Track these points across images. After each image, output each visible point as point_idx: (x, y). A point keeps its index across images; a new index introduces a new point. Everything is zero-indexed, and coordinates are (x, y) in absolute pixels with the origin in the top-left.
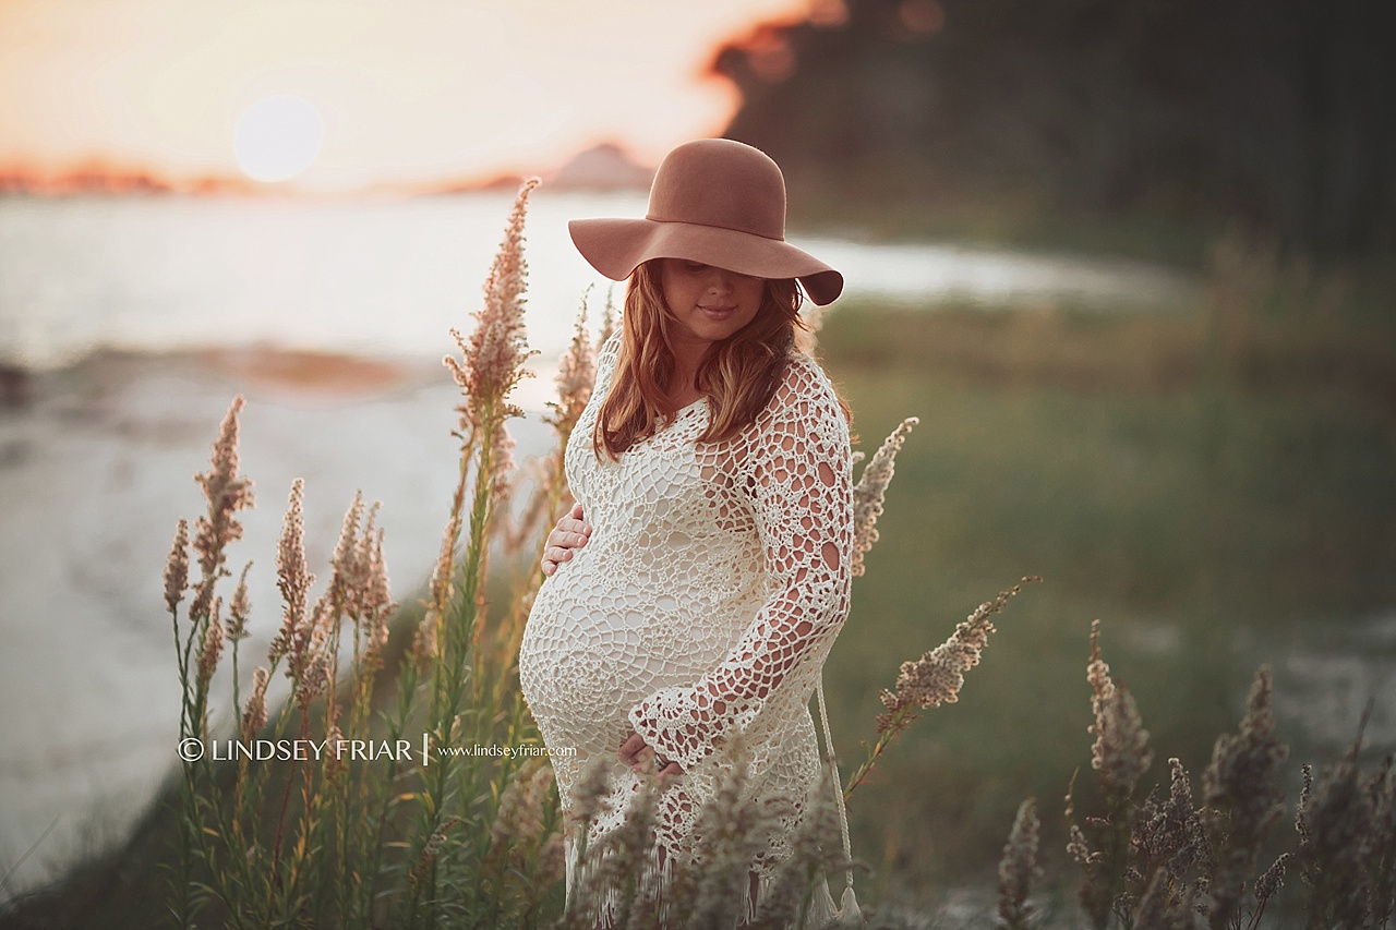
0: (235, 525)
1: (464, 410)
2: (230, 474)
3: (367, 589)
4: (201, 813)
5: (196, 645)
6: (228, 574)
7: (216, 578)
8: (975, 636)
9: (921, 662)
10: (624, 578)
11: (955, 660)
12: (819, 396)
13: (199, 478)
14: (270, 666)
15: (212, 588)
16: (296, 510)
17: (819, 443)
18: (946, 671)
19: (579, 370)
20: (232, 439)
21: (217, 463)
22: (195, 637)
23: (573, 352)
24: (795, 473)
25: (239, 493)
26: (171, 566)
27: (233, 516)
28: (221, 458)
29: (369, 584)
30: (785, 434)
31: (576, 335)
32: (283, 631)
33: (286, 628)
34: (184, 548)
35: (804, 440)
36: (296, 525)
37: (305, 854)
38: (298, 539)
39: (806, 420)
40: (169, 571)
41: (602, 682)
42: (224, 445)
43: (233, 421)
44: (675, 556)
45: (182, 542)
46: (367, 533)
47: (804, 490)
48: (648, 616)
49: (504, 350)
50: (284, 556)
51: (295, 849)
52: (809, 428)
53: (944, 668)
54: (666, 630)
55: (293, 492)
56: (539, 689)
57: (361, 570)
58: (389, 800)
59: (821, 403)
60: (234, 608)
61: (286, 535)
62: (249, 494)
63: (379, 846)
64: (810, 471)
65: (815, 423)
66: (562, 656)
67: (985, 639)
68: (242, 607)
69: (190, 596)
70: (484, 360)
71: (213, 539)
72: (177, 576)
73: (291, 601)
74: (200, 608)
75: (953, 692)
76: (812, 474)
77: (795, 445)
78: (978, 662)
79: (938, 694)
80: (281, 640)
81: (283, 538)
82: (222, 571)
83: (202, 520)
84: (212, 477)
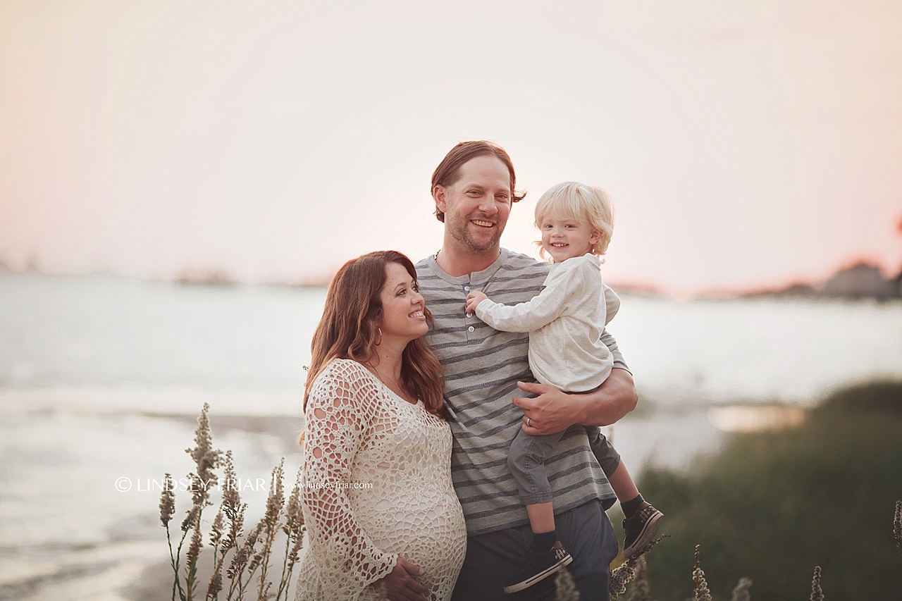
0: (213, 476)
2: (208, 448)
3: (295, 517)
6: (210, 504)
13: (188, 450)
14: (222, 555)
20: (207, 427)
21: (198, 441)
25: (215, 458)
26: (163, 500)
28: (201, 438)
29: (297, 514)
32: (230, 536)
40: (161, 503)
42: (202, 431)
43: (205, 417)
68: (219, 526)
72: (168, 506)
74: (188, 524)
80: (228, 541)
82: (207, 503)
83: (192, 474)
84: (196, 450)
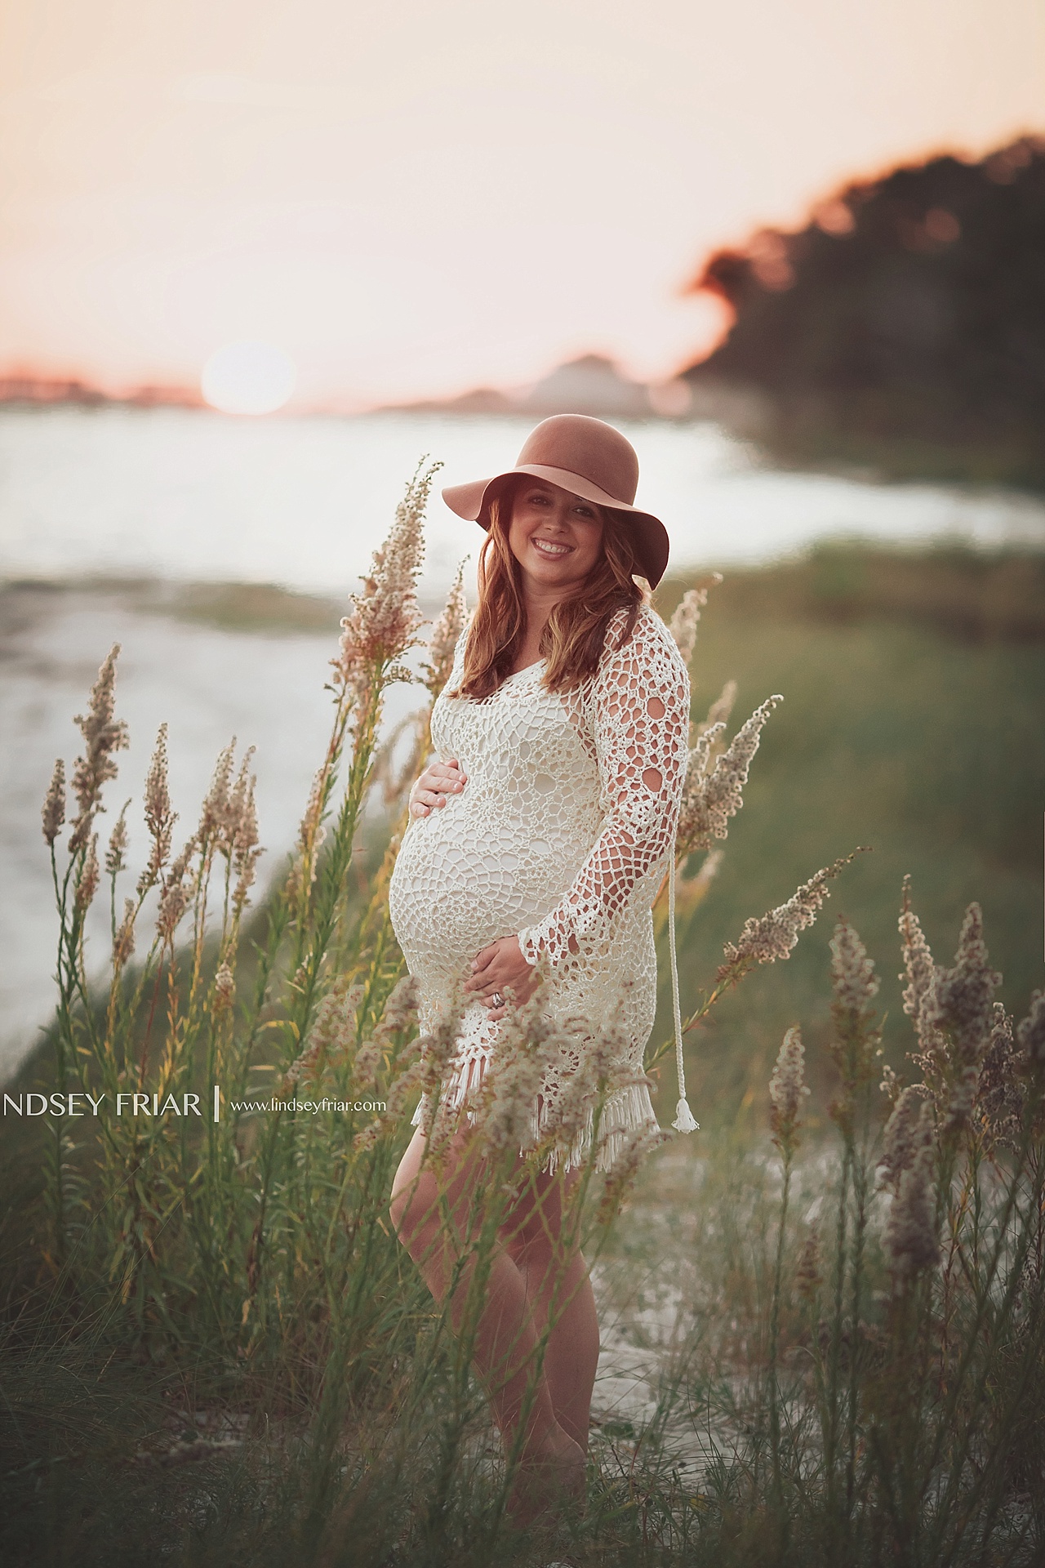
0: (111, 765)
1: (337, 665)
2: (108, 717)
3: (239, 830)
4: (75, 1033)
5: (73, 877)
6: (103, 811)
7: (93, 815)
8: (812, 898)
9: (764, 919)
10: (497, 823)
11: (792, 919)
12: (653, 639)
13: (78, 720)
14: (139, 897)
15: (90, 823)
16: (162, 750)
17: (651, 679)
18: (784, 929)
19: (451, 636)
20: (110, 684)
21: (95, 707)
22: (73, 870)
23: (447, 618)
24: (626, 706)
25: (115, 735)
26: (49, 803)
27: (112, 756)
28: (99, 701)
29: (241, 826)
30: (621, 671)
31: (451, 602)
32: (150, 865)
33: (152, 862)
34: (62, 786)
35: (637, 677)
36: (163, 765)
37: (170, 1073)
38: (164, 778)
39: (640, 659)
40: (46, 807)
41: (479, 919)
42: (102, 690)
43: (110, 667)
44: (543, 800)
45: (59, 781)
46: (241, 776)
47: (633, 721)
48: (523, 859)
49: (398, 618)
50: (151, 794)
51: (161, 1069)
52: (642, 666)
53: (781, 926)
54: (541, 872)
55: (160, 734)
56: (416, 926)
57: (234, 812)
58: (257, 1025)
59: (656, 645)
60: (112, 842)
61: (153, 774)
62: (125, 736)
63: (246, 1070)
64: (638, 704)
65: (648, 662)
66: (441, 895)
67: (820, 902)
68: (122, 842)
69: (67, 832)
70: (379, 627)
71: (90, 778)
72: (55, 812)
73: (158, 835)
74: (78, 843)
75: (786, 950)
76: (641, 707)
77: (629, 681)
78: (812, 923)
79: (774, 950)
80: (148, 873)
81: (150, 777)
82: (98, 808)
83: (80, 760)
84: (90, 719)
